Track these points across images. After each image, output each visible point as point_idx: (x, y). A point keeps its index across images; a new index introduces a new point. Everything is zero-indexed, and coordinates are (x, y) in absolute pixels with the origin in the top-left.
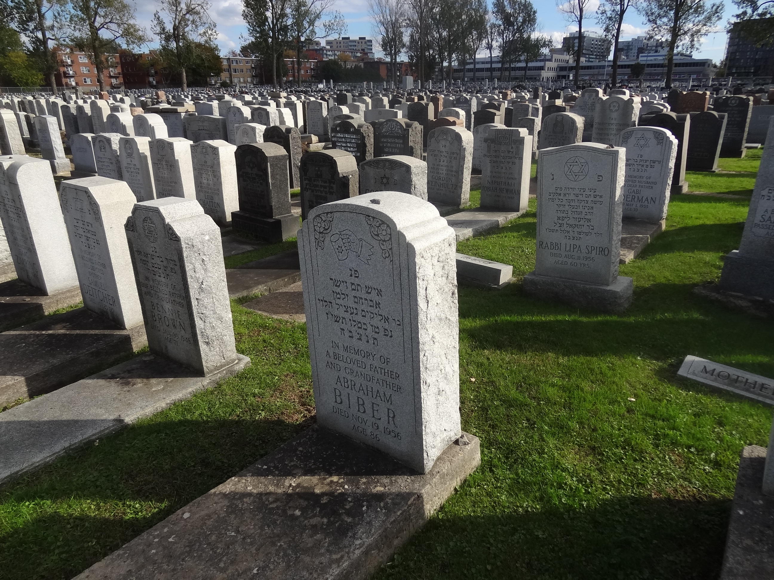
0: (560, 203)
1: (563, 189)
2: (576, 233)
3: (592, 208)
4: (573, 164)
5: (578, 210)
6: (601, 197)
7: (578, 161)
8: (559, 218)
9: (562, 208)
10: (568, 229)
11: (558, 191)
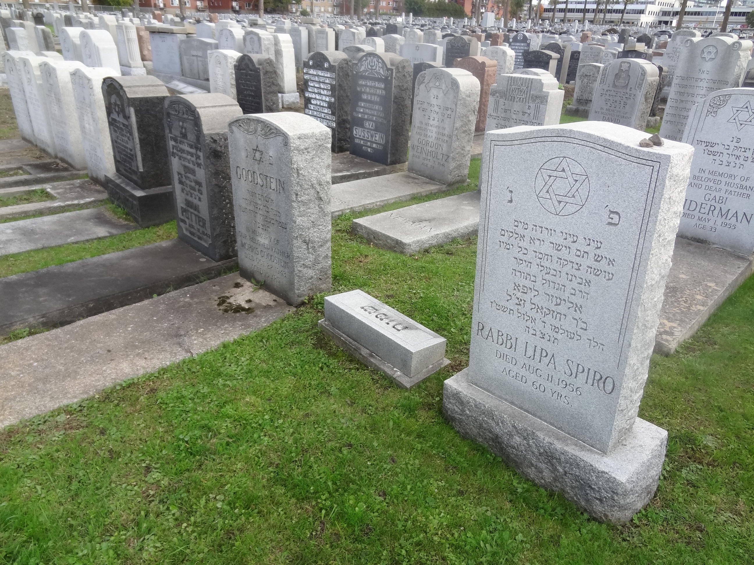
0: (520, 256)
1: (530, 227)
2: (548, 326)
3: (589, 282)
4: (555, 174)
5: (557, 280)
6: (611, 262)
7: (567, 169)
8: (517, 286)
9: (523, 267)
10: (533, 313)
11: (520, 230)
